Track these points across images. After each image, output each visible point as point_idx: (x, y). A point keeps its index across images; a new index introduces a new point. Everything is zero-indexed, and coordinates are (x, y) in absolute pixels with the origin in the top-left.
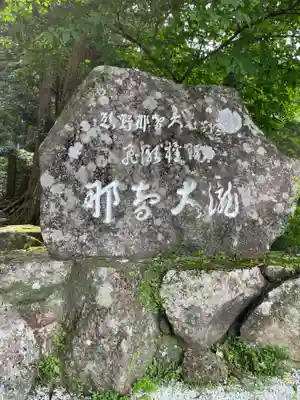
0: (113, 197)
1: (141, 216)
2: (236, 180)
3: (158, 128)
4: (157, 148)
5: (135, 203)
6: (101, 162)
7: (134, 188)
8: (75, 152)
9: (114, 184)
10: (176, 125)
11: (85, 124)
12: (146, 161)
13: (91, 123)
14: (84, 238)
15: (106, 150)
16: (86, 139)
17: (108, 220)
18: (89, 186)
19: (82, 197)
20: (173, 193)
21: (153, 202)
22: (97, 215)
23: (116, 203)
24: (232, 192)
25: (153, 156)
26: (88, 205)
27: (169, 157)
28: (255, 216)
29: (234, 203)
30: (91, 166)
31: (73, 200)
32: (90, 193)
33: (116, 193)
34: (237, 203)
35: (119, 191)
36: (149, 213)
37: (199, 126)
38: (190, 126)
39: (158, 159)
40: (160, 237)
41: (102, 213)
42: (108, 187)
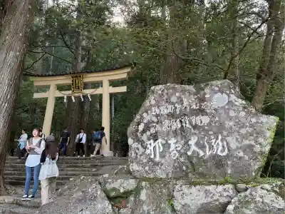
0: (159, 148)
1: (174, 157)
2: (225, 133)
3: (178, 110)
4: (178, 121)
7: (169, 142)
8: (141, 127)
9: (160, 140)
10: (186, 107)
11: (145, 115)
12: (174, 128)
13: (147, 113)
14: (147, 168)
15: (155, 124)
16: (145, 121)
18: (148, 142)
19: (145, 148)
20: (186, 143)
21: (178, 149)
22: (152, 156)
23: (161, 150)
24: (222, 140)
25: (177, 124)
28: (241, 154)
29: (223, 147)
30: (148, 133)
31: (142, 150)
32: (149, 146)
33: (161, 145)
34: (226, 146)
37: (200, 106)
38: (194, 107)
39: (179, 126)
40: (184, 168)
41: (155, 156)
42: (157, 142)
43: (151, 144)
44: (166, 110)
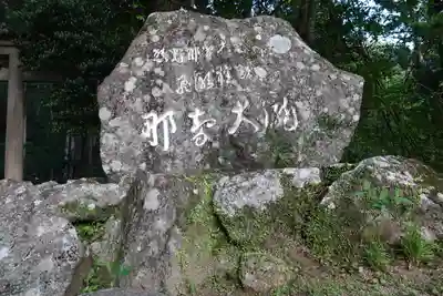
0: (170, 125)
1: (199, 142)
2: (292, 95)
3: (209, 56)
4: (209, 74)
5: (193, 130)
6: (156, 92)
7: (190, 116)
8: (130, 86)
9: (170, 113)
10: (225, 49)
11: (138, 61)
12: (200, 88)
13: (144, 59)
15: (159, 82)
16: (140, 73)
17: (166, 148)
18: (146, 117)
19: (140, 128)
21: (209, 125)
22: (154, 143)
23: (174, 130)
24: (288, 107)
25: (206, 82)
26: (146, 135)
27: (221, 80)
29: (291, 115)
31: (130, 131)
32: (147, 124)
33: (172, 121)
34: (295, 116)
35: (175, 119)
36: (206, 138)
38: (238, 50)
39: (211, 84)
41: (161, 142)
42: (165, 116)
43: (151, 120)
44: (182, 55)
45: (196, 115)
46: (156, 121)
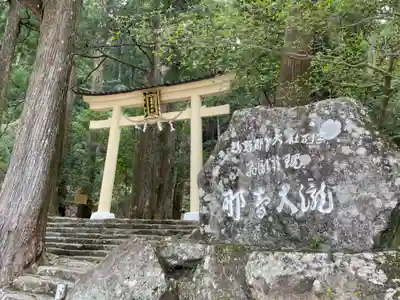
0: (241, 201)
2: (331, 180)
3: (267, 147)
4: (267, 161)
5: (257, 205)
6: (232, 176)
7: (255, 194)
10: (278, 143)
11: (221, 153)
13: (225, 151)
14: (223, 231)
15: (235, 168)
16: (222, 163)
17: (238, 218)
18: (225, 194)
19: (221, 202)
20: (276, 195)
21: (266, 203)
22: (230, 215)
23: (243, 206)
24: (326, 191)
25: (266, 167)
26: (225, 208)
27: (274, 167)
30: (226, 180)
31: (216, 205)
32: (226, 199)
35: (245, 197)
36: (265, 212)
37: (300, 139)
38: (290, 141)
39: (269, 169)
41: (235, 213)
42: (237, 194)
43: (229, 196)
44: (251, 146)
45: (259, 193)
46: (232, 198)
